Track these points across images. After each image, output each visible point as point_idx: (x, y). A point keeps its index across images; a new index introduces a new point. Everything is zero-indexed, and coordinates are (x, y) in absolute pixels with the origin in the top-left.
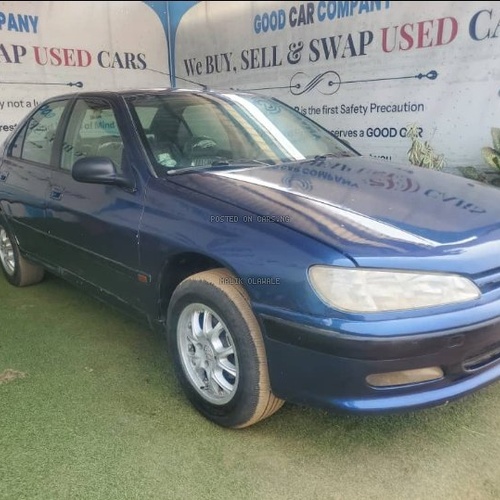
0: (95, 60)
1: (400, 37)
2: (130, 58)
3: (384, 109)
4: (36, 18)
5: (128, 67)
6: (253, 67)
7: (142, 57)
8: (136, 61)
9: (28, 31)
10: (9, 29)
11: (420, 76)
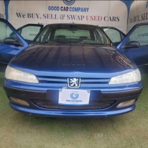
0: (103, 19)
2: (114, 18)
4: (88, 8)
5: (113, 21)
7: (118, 18)
8: (116, 19)
9: (85, 11)
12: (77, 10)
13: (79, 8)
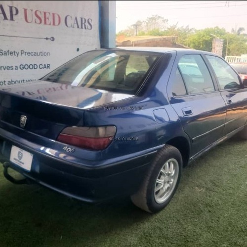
1: (35, 17)
3: (29, 54)
11: (47, 39)
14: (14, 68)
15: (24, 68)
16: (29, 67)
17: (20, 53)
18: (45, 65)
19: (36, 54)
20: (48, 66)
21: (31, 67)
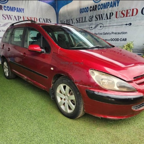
0: (38, 20)
1: (121, 14)
3: (115, 33)
4: (24, 9)
6: (79, 22)
8: (49, 21)
9: (21, 12)
10: (17, 12)
11: (126, 25)
12: (12, 9)
13: (15, 8)
14: (108, 40)
15: (112, 40)
16: (115, 40)
17: (111, 34)
18: (123, 39)
19: (119, 33)
20: (125, 40)
21: (116, 40)
